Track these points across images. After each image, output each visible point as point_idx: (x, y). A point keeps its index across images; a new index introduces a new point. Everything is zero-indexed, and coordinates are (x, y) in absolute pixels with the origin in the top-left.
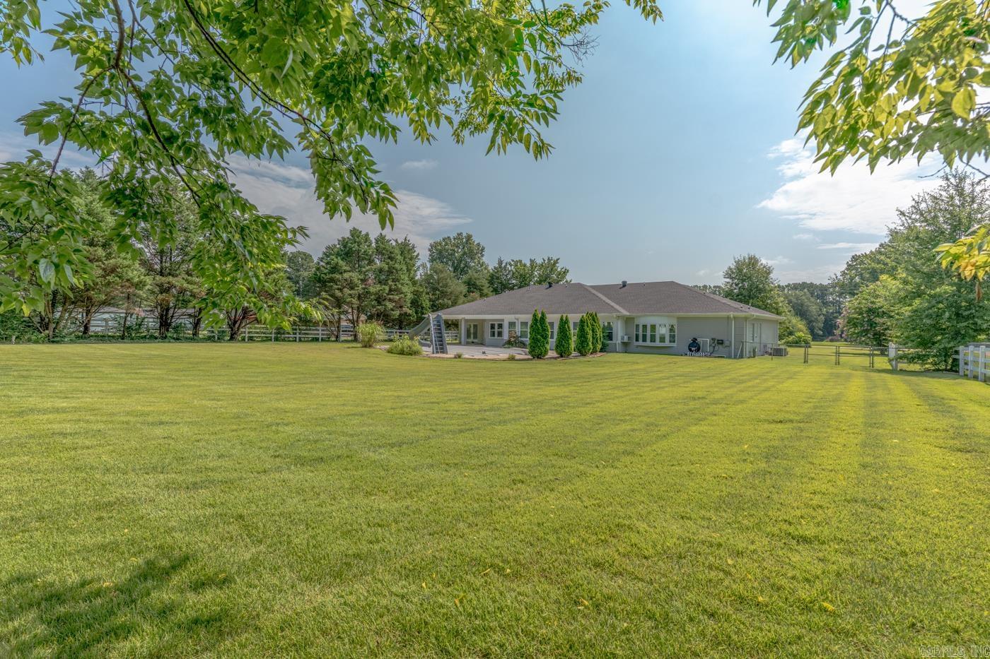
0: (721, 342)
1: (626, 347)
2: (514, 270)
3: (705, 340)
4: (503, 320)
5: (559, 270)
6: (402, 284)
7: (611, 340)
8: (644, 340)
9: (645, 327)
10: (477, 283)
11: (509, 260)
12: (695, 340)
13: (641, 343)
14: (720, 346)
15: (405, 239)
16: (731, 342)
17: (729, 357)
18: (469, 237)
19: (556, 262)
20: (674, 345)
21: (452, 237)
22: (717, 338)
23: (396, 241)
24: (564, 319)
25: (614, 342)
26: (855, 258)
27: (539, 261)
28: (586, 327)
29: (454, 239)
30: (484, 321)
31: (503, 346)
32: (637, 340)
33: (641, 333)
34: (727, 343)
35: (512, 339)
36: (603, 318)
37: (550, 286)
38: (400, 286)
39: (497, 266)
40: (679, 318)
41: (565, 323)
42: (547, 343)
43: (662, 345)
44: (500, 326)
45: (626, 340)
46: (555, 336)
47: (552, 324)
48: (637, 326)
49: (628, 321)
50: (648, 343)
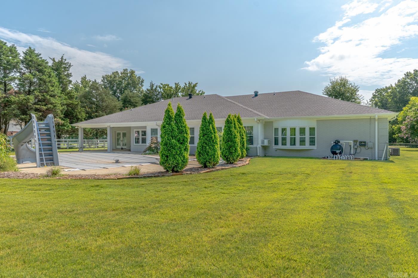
0: (363, 144)
1: (266, 152)
2: (162, 91)
3: (346, 142)
4: (145, 127)
5: (197, 92)
6: (53, 96)
7: (252, 144)
8: (284, 144)
9: (284, 130)
10: (132, 100)
11: (159, 84)
12: (337, 142)
13: (280, 146)
14: (362, 148)
15: (62, 58)
16: (374, 144)
17: (373, 159)
18: (132, 72)
19: (195, 86)
20: (314, 147)
21: (119, 72)
22: (360, 140)
23: (54, 60)
24: (208, 118)
25: (254, 146)
26: (377, 91)
27: (182, 85)
28: (233, 129)
29: (122, 73)
30: (129, 128)
31: (145, 153)
32: (276, 143)
33: (280, 136)
34: (370, 145)
35: (153, 146)
36: (246, 121)
37: (190, 97)
38: (48, 97)
39: (149, 88)
40: (318, 121)
41: (210, 123)
42: (186, 149)
43: (302, 147)
44: (144, 133)
45: (266, 143)
46: (197, 141)
47: (192, 130)
48: (277, 130)
49: (267, 124)
50: (288, 146)
